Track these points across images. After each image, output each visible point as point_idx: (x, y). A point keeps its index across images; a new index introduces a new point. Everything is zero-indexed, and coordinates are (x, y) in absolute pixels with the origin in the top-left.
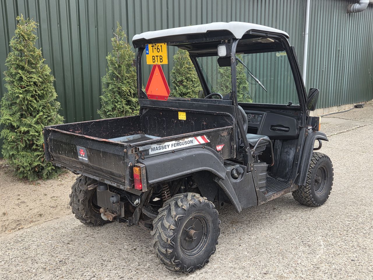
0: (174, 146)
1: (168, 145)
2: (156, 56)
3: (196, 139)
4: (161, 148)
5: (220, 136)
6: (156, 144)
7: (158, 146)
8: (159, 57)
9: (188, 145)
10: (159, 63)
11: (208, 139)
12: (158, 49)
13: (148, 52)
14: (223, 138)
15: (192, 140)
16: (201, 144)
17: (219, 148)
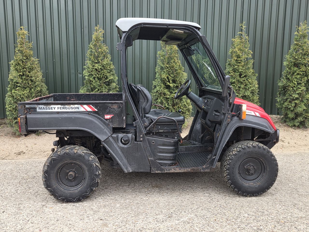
0: (60, 109)
1: (54, 107)
3: (82, 107)
4: (48, 108)
5: (109, 108)
6: (43, 105)
7: (45, 107)
9: (73, 110)
11: (95, 108)
14: (112, 109)
15: (79, 107)
16: (88, 111)
17: (108, 117)
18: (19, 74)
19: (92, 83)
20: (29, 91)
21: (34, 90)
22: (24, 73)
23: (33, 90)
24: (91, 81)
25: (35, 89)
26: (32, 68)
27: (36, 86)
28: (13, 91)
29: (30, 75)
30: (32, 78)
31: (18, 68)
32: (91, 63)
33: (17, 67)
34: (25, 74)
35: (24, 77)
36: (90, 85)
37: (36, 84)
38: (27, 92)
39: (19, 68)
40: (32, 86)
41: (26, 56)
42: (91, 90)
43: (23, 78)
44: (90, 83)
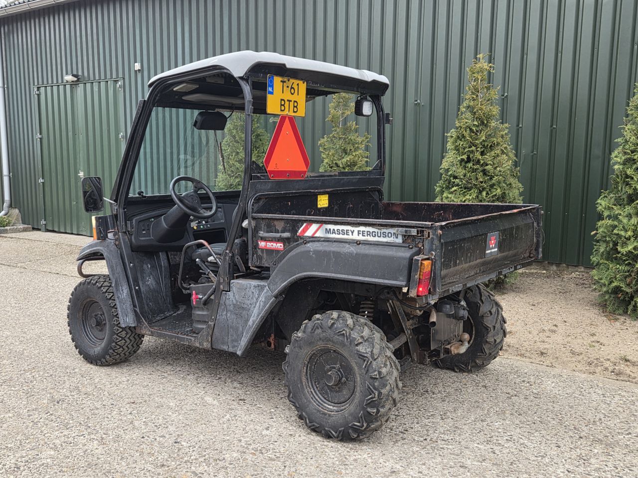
2: (288, 100)
8: (292, 104)
10: (292, 114)
12: (292, 88)
13: (273, 90)
18: (459, 159)
19: (632, 182)
20: (475, 195)
21: (487, 194)
22: (471, 156)
23: (484, 193)
24: (627, 176)
25: (489, 192)
26: (490, 144)
27: (492, 186)
28: (445, 195)
29: (483, 160)
30: (486, 168)
31: (459, 144)
32: (633, 131)
33: (459, 142)
34: (473, 157)
35: (470, 165)
36: (624, 186)
37: (493, 181)
38: (471, 198)
39: (462, 145)
40: (483, 184)
41: (480, 119)
42: (626, 199)
43: (468, 167)
44: (624, 182)
